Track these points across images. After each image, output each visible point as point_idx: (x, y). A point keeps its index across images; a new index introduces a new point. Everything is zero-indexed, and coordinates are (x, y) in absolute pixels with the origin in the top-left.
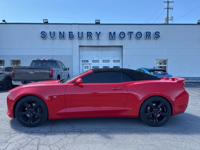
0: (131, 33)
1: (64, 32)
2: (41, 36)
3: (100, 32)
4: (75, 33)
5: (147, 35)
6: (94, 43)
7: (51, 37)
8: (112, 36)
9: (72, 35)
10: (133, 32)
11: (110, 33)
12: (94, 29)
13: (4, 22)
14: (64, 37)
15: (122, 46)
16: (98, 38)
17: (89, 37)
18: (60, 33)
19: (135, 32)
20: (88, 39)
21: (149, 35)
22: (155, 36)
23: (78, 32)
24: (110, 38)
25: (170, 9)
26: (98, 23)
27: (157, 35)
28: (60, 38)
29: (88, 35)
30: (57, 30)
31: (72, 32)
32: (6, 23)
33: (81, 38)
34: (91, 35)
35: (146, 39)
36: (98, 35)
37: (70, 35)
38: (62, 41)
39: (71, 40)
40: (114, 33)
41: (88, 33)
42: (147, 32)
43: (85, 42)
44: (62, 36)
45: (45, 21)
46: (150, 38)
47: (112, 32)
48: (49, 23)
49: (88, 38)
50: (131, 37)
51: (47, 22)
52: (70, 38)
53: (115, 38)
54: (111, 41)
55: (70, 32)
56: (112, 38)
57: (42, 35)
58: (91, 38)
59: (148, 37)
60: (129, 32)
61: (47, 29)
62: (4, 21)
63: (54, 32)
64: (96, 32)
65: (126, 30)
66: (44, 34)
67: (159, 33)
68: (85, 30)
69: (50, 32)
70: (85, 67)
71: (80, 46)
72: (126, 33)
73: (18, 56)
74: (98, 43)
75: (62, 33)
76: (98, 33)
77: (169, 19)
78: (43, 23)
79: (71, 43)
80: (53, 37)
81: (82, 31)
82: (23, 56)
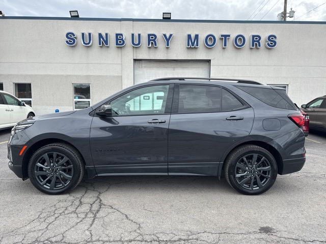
0: (225, 37)
1: (107, 34)
2: (67, 42)
3: (171, 35)
4: (127, 37)
5: (253, 41)
6: (160, 55)
7: (84, 43)
8: (192, 42)
9: (122, 39)
10: (229, 36)
11: (189, 36)
12: (160, 30)
14: (107, 44)
15: (209, 61)
16: (168, 45)
17: (152, 43)
18: (100, 35)
19: (233, 36)
20: (149, 48)
21: (258, 41)
22: (268, 44)
23: (133, 35)
24: (188, 45)
26: (167, 18)
27: (272, 42)
28: (100, 44)
29: (149, 40)
30: (95, 29)
31: (122, 35)
32: (4, 17)
34: (154, 40)
35: (251, 49)
36: (168, 39)
37: (117, 39)
38: (104, 50)
39: (120, 50)
40: (197, 36)
41: (149, 35)
42: (253, 36)
43: (144, 54)
44: (104, 41)
45: (73, 14)
46: (259, 46)
47: (193, 37)
48: (80, 17)
49: (150, 46)
50: (225, 45)
51: (78, 16)
52: (117, 44)
53: (197, 45)
54: (190, 51)
55: (117, 35)
56: (193, 45)
57: (68, 40)
58: (156, 45)
59: (256, 44)
60: (222, 36)
61: (78, 29)
62: (0, 13)
63: (90, 34)
64: (165, 35)
65: (218, 31)
66: (73, 37)
67: (275, 37)
68: (145, 30)
69: (83, 34)
71: (135, 60)
72: (217, 37)
73: (26, 76)
74: (167, 54)
75: (104, 35)
76: (168, 36)
77: (287, 15)
78: (70, 17)
79: (120, 55)
80: (89, 44)
81: (139, 33)
82: (36, 75)
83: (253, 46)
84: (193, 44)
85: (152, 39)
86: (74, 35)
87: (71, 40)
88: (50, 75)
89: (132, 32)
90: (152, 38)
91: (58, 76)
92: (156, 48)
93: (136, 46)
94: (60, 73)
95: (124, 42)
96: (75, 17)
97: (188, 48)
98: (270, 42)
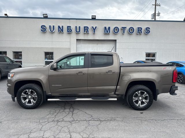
0: (124, 28)
1: (62, 26)
2: (41, 30)
3: (96, 27)
4: (73, 28)
5: (138, 30)
6: (90, 37)
7: (51, 31)
8: (107, 31)
9: (70, 29)
10: (126, 28)
11: (105, 28)
12: (90, 25)
13: (6, 16)
14: (62, 31)
15: (115, 40)
16: (94, 32)
17: (86, 31)
18: (59, 27)
19: (128, 28)
20: (85, 33)
21: (141, 31)
22: (146, 32)
24: (105, 32)
25: (157, 5)
26: (94, 18)
27: (148, 31)
28: (59, 31)
30: (56, 24)
31: (70, 27)
32: (8, 17)
34: (87, 30)
35: (137, 34)
36: (94, 29)
37: (68, 29)
38: (61, 34)
39: (69, 35)
40: (109, 28)
41: (85, 27)
42: (138, 28)
43: (81, 37)
45: (45, 16)
46: (141, 33)
47: (107, 28)
48: (48, 17)
49: (85, 32)
50: (124, 32)
51: (47, 17)
52: (68, 31)
53: (109, 32)
55: (68, 27)
57: (42, 29)
58: (88, 32)
60: (122, 28)
61: (47, 23)
62: (6, 15)
63: (53, 26)
64: (93, 27)
65: (120, 26)
66: (44, 28)
67: (149, 29)
68: (82, 25)
69: (50, 26)
70: (82, 58)
71: (77, 40)
72: (120, 28)
73: (19, 48)
74: (94, 36)
76: (94, 28)
77: (156, 15)
78: (43, 17)
79: (69, 37)
80: (53, 31)
81: (80, 26)
82: (25, 47)
83: (138, 33)
84: (107, 32)
86: (45, 27)
87: (43, 29)
88: (32, 48)
89: (76, 26)
90: (86, 28)
91: (36, 48)
92: (88, 33)
93: (78, 32)
94: (38, 46)
95: (71, 31)
96: (46, 17)
97: (105, 34)
98: (147, 31)
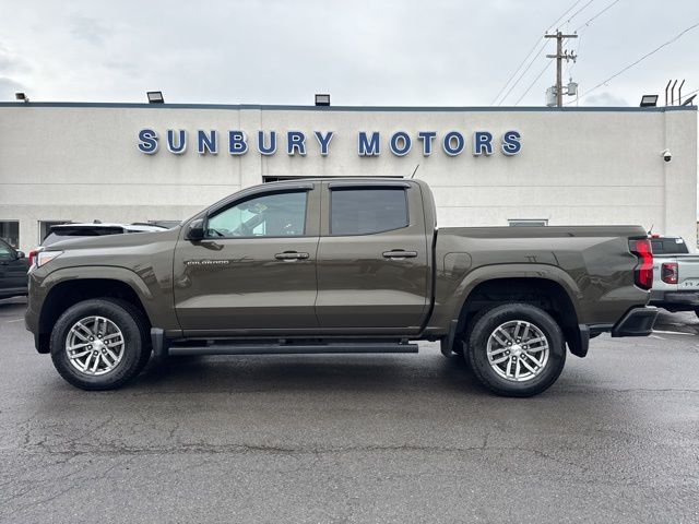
0: (427, 137)
1: (213, 133)
2: (141, 146)
3: (329, 134)
4: (250, 136)
5: (478, 143)
6: (311, 167)
7: (172, 148)
8: (368, 147)
9: (241, 141)
10: (434, 134)
11: (363, 136)
12: (311, 125)
13: (23, 101)
14: (213, 149)
16: (324, 151)
17: (296, 148)
18: (202, 135)
19: (441, 135)
20: (291, 156)
21: (487, 143)
22: (506, 148)
23: (261, 134)
24: (361, 151)
25: (566, 57)
26: (323, 104)
27: (512, 143)
28: (201, 149)
29: (291, 143)
30: (192, 124)
31: (240, 133)
32: (27, 104)
33: (268, 151)
34: (300, 143)
35: (475, 156)
36: (325, 141)
37: (232, 142)
38: (209, 159)
39: (237, 160)
40: (376, 136)
41: (290, 134)
42: (478, 134)
43: (281, 167)
44: (207, 144)
45: (154, 98)
46: (490, 151)
47: (369, 136)
48: (166, 102)
49: (293, 152)
50: (428, 151)
51: (162, 101)
52: (232, 150)
53: (377, 151)
54: (366, 161)
55: (232, 134)
56: (370, 151)
57: (143, 143)
58: (302, 151)
59: (484, 148)
60: (421, 134)
61: (160, 123)
62: (21, 96)
63: (182, 133)
64: (319, 134)
65: (413, 127)
66: (151, 137)
67: (518, 136)
68: (282, 126)
69: (170, 133)
71: (265, 178)
72: (413, 137)
73: (62, 209)
74: (323, 166)
75: (208, 134)
76: (324, 136)
77: (564, 91)
78: (147, 102)
79: (238, 168)
80: (180, 149)
81: (273, 130)
82: (82, 207)
83: (478, 151)
84: (369, 149)
85: (296, 141)
86: (153, 134)
87: (148, 142)
88: (107, 206)
89: (260, 130)
90: (296, 138)
91: (122, 207)
92: (303, 156)
93: (267, 152)
94: (127, 203)
95: (244, 146)
96: (157, 103)
97: (361, 156)
98: (508, 144)
